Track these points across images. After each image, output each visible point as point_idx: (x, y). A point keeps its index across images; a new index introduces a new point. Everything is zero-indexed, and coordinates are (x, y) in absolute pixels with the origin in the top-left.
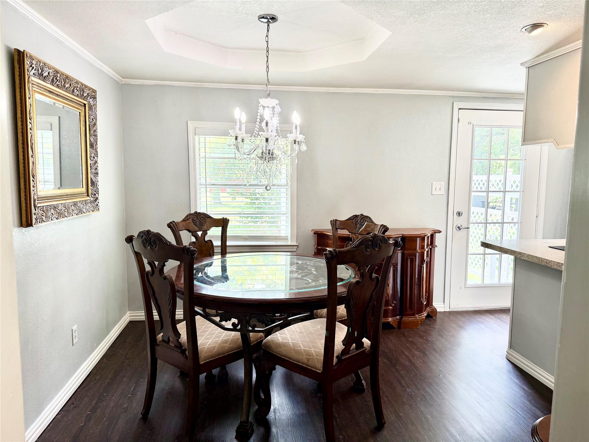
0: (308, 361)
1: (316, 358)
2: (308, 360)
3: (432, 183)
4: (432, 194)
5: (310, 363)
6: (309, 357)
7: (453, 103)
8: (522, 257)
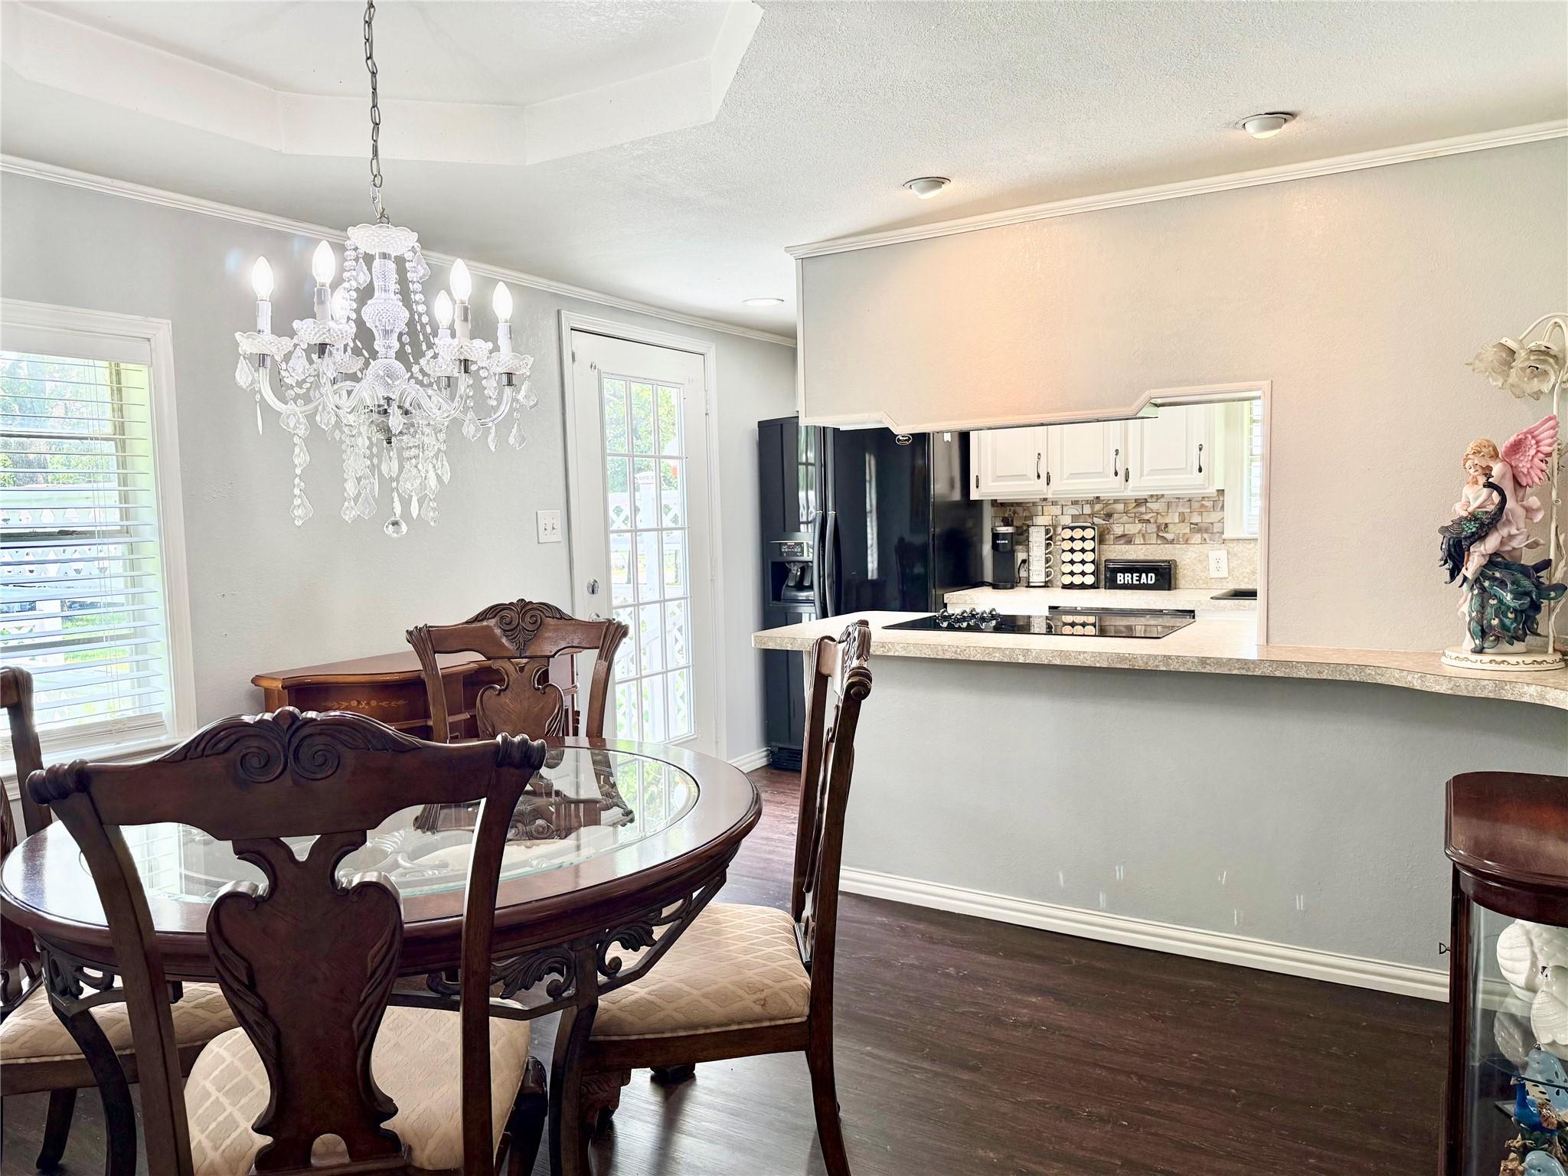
0: (763, 1005)
1: (782, 989)
2: (764, 1003)
3: (537, 513)
4: (539, 543)
5: (773, 1009)
6: (762, 996)
7: (559, 312)
8: (888, 651)
